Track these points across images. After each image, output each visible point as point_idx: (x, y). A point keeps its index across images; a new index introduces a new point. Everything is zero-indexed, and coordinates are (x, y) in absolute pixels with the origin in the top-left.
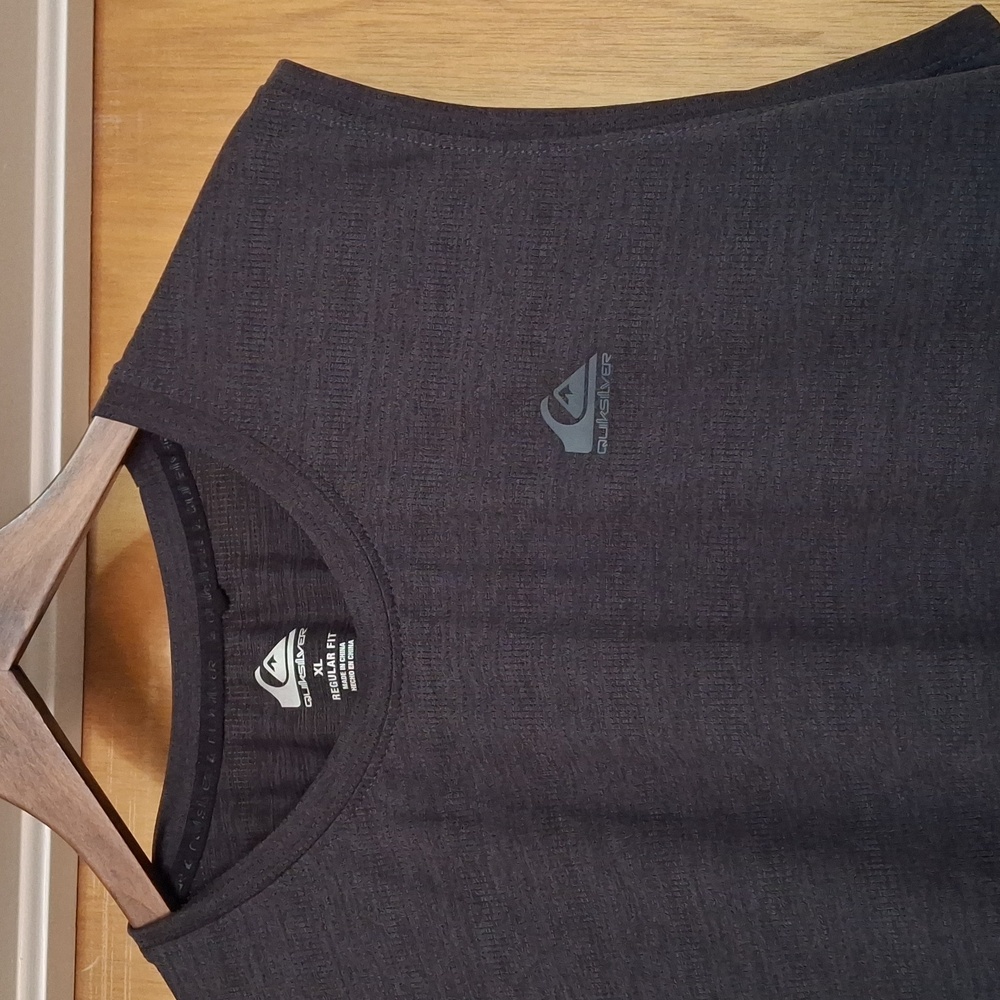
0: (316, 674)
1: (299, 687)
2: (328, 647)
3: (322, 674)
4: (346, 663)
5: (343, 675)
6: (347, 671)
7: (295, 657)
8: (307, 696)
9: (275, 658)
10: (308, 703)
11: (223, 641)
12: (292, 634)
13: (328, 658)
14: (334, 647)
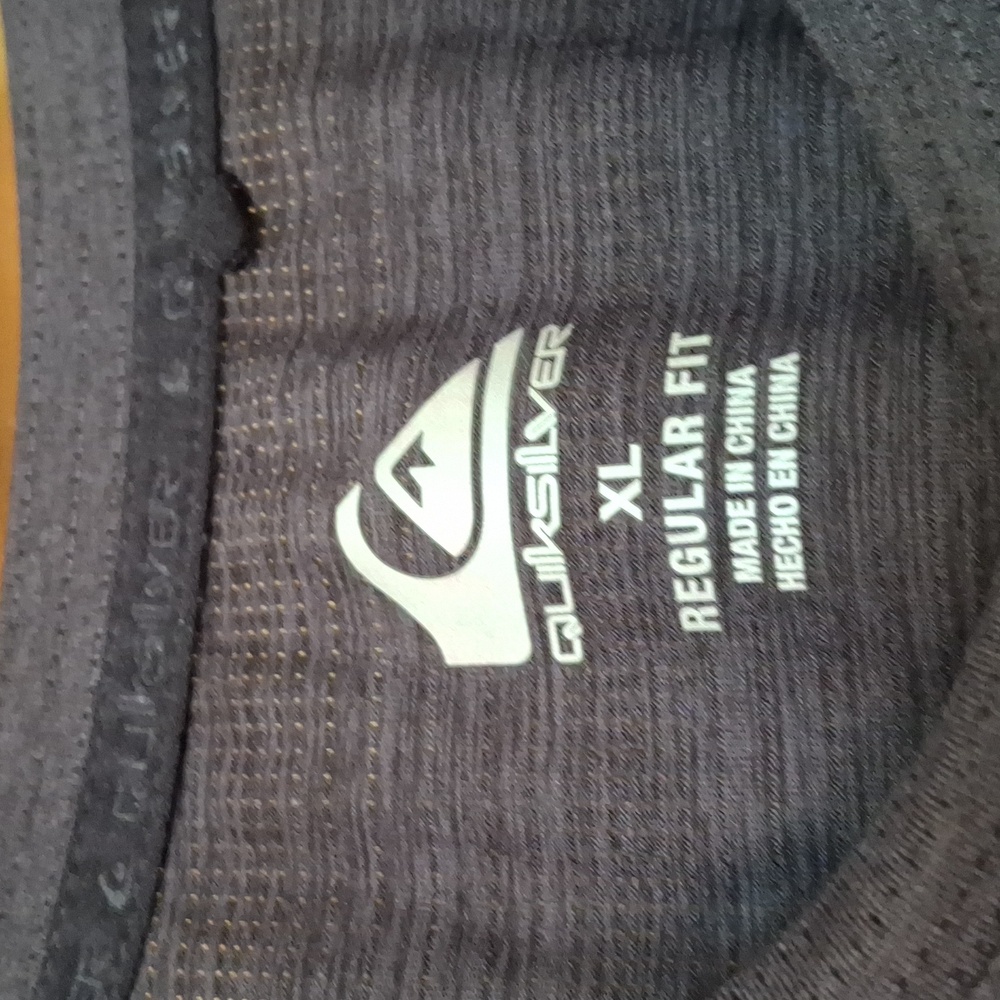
0: (606, 513)
1: (527, 574)
2: (671, 388)
3: (637, 513)
4: (758, 459)
5: (740, 515)
6: (761, 494)
7: (516, 439)
8: (563, 617)
9: (427, 448)
10: (566, 646)
11: (219, 398)
12: (506, 352)
13: (669, 438)
14: (698, 388)
